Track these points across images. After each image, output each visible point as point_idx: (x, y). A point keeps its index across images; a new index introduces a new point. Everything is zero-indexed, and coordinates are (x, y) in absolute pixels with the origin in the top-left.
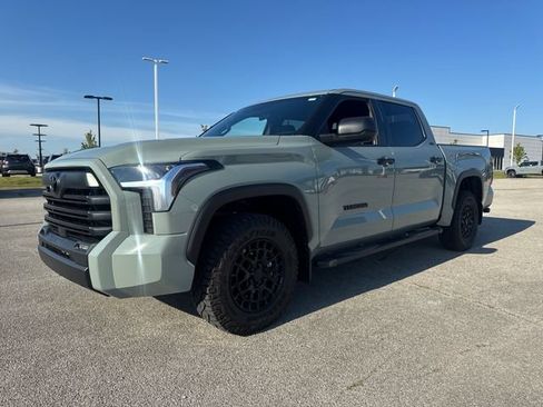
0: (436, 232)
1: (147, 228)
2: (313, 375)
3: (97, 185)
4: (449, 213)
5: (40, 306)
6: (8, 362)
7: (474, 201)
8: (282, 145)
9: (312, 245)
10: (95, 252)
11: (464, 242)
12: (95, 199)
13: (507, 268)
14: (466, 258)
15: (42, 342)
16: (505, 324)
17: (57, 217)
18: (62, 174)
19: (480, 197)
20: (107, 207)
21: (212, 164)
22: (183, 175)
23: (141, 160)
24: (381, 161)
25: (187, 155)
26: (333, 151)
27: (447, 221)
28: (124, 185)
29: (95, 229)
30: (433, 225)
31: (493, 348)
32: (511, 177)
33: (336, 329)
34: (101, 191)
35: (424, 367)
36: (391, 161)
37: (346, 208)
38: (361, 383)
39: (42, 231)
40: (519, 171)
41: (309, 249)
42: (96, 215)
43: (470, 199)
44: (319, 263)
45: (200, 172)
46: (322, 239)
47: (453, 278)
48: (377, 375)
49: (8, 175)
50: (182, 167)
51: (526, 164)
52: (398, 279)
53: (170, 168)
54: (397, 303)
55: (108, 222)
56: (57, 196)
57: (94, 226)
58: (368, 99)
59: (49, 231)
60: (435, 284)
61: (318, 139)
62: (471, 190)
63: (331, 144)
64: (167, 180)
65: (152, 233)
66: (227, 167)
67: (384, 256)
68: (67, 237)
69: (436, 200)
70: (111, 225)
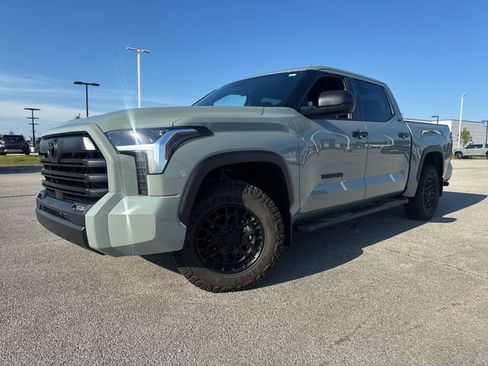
0: (403, 202)
1: (142, 190)
2: (301, 330)
3: (93, 148)
4: (414, 185)
5: (38, 267)
6: (9, 317)
7: (436, 175)
8: (266, 115)
9: (293, 211)
10: (92, 213)
11: (427, 212)
12: (91, 162)
13: (468, 235)
14: (428, 226)
15: (41, 299)
16: (476, 285)
17: (54, 181)
18: (60, 140)
19: (440, 171)
20: (103, 170)
21: (203, 131)
22: (176, 140)
23: (134, 127)
24: (356, 134)
25: (179, 121)
26: (312, 123)
27: (412, 192)
28: (120, 148)
29: (92, 191)
30: (398, 196)
31: (468, 307)
32: (458, 158)
33: (318, 288)
34: (97, 154)
35: (406, 323)
36: (365, 134)
37: (323, 177)
38: (347, 338)
39: (40, 195)
40: (465, 152)
41: (290, 214)
42: (93, 177)
43: (432, 173)
44: (299, 227)
45: (191, 137)
46: (302, 205)
47: (421, 243)
48: (362, 330)
49: (5, 154)
50: (174, 132)
51: (471, 146)
52: (369, 245)
53: (163, 133)
54: (371, 266)
55: (104, 185)
56: (54, 160)
57: (90, 188)
58: (343, 77)
59: (46, 195)
60: (404, 249)
61: (299, 111)
62: (433, 164)
63: (311, 116)
64: (161, 143)
65: (147, 194)
66: (216, 134)
67: (354, 224)
68: (64, 199)
69: (403, 172)
70: (107, 187)
